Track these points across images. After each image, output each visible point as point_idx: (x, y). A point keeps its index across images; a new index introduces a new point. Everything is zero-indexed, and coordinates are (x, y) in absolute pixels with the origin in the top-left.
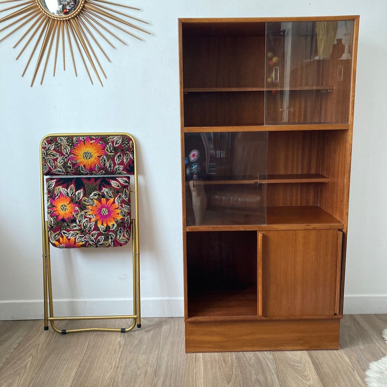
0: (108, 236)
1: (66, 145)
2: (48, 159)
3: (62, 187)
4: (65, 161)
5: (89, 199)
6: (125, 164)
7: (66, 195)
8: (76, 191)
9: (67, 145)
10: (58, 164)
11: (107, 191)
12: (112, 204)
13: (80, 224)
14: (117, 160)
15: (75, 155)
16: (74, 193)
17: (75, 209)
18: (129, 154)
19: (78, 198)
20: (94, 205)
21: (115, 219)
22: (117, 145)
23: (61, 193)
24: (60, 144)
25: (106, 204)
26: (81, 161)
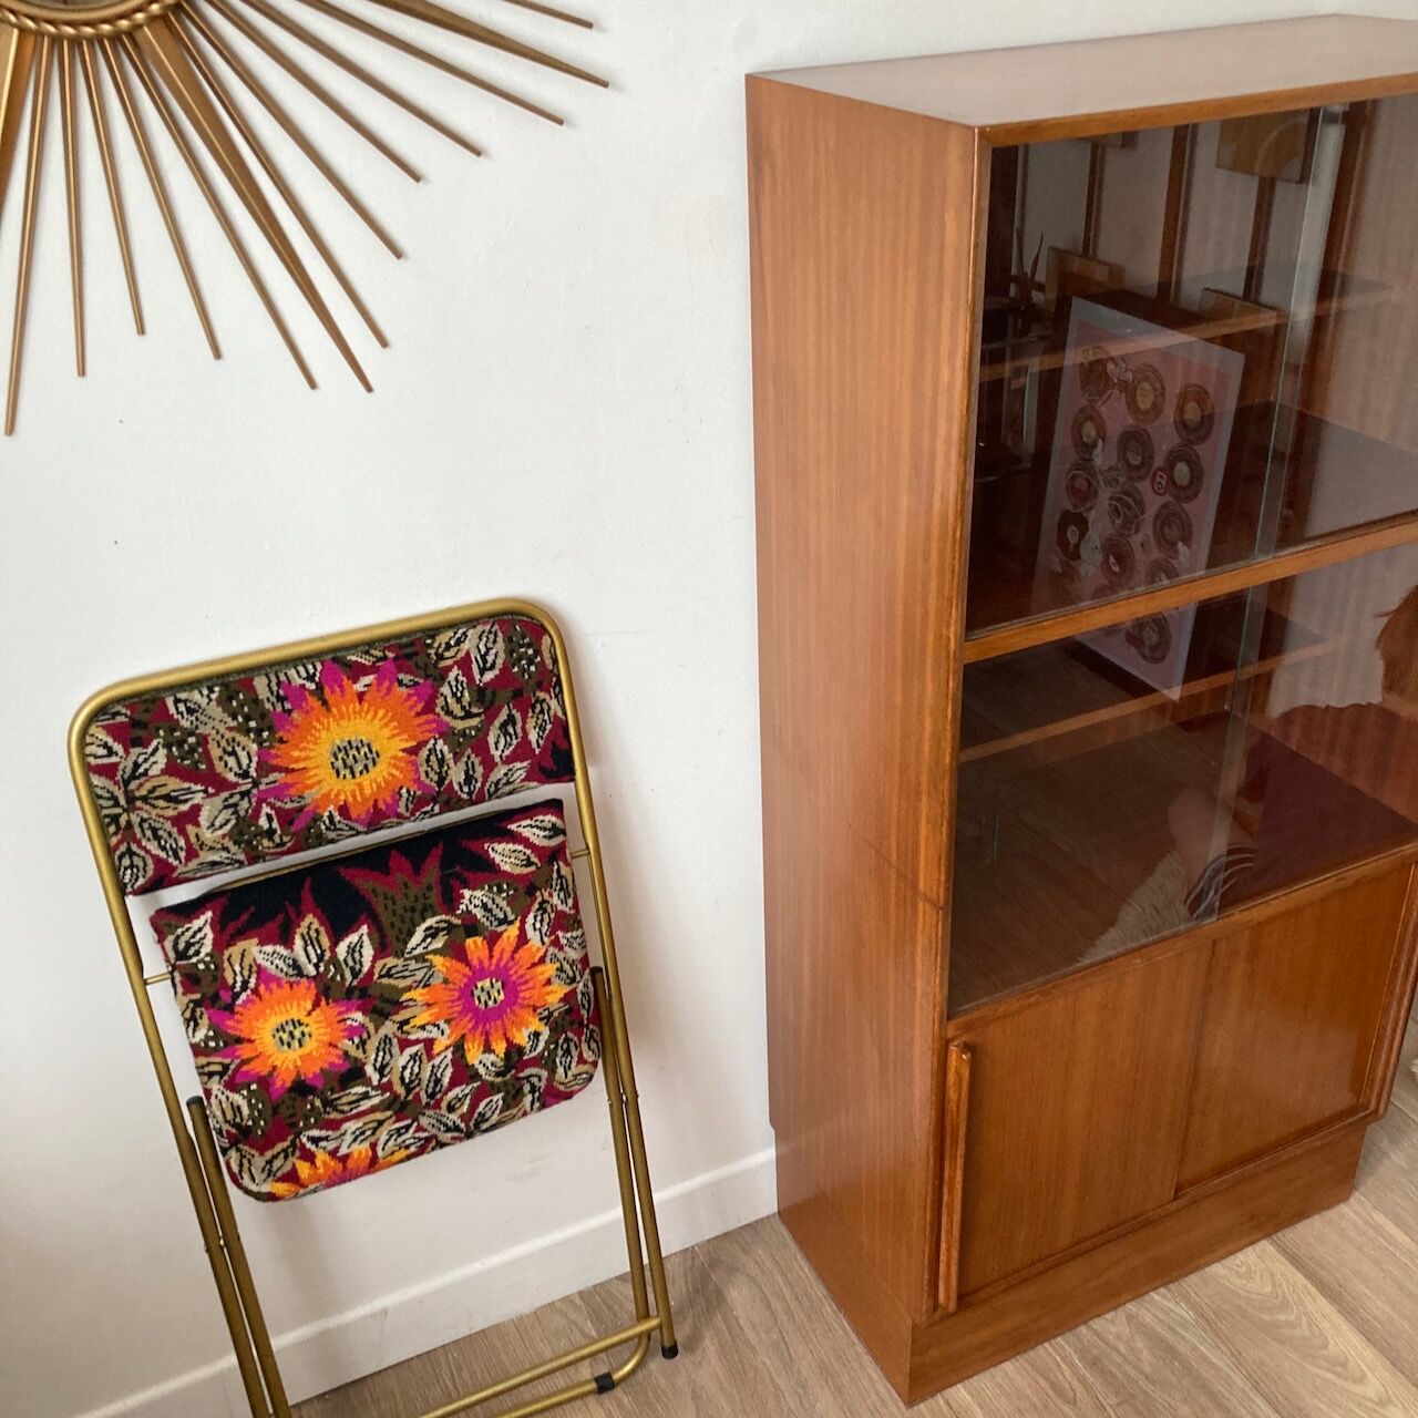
0: (517, 1086)
1: (228, 735)
2: (143, 820)
3: (256, 940)
4: (242, 813)
5: (406, 960)
6: (537, 751)
7: (291, 972)
8: (334, 944)
9: (233, 734)
10: (208, 835)
11: (485, 900)
12: (515, 951)
13: (385, 1080)
14: (496, 743)
15: (288, 771)
16: (328, 955)
17: (349, 1022)
18: (548, 698)
19: (352, 969)
20: (436, 981)
21: (539, 1011)
22: (489, 676)
23: (260, 970)
24: (191, 734)
25: (491, 957)
26: (324, 791)
